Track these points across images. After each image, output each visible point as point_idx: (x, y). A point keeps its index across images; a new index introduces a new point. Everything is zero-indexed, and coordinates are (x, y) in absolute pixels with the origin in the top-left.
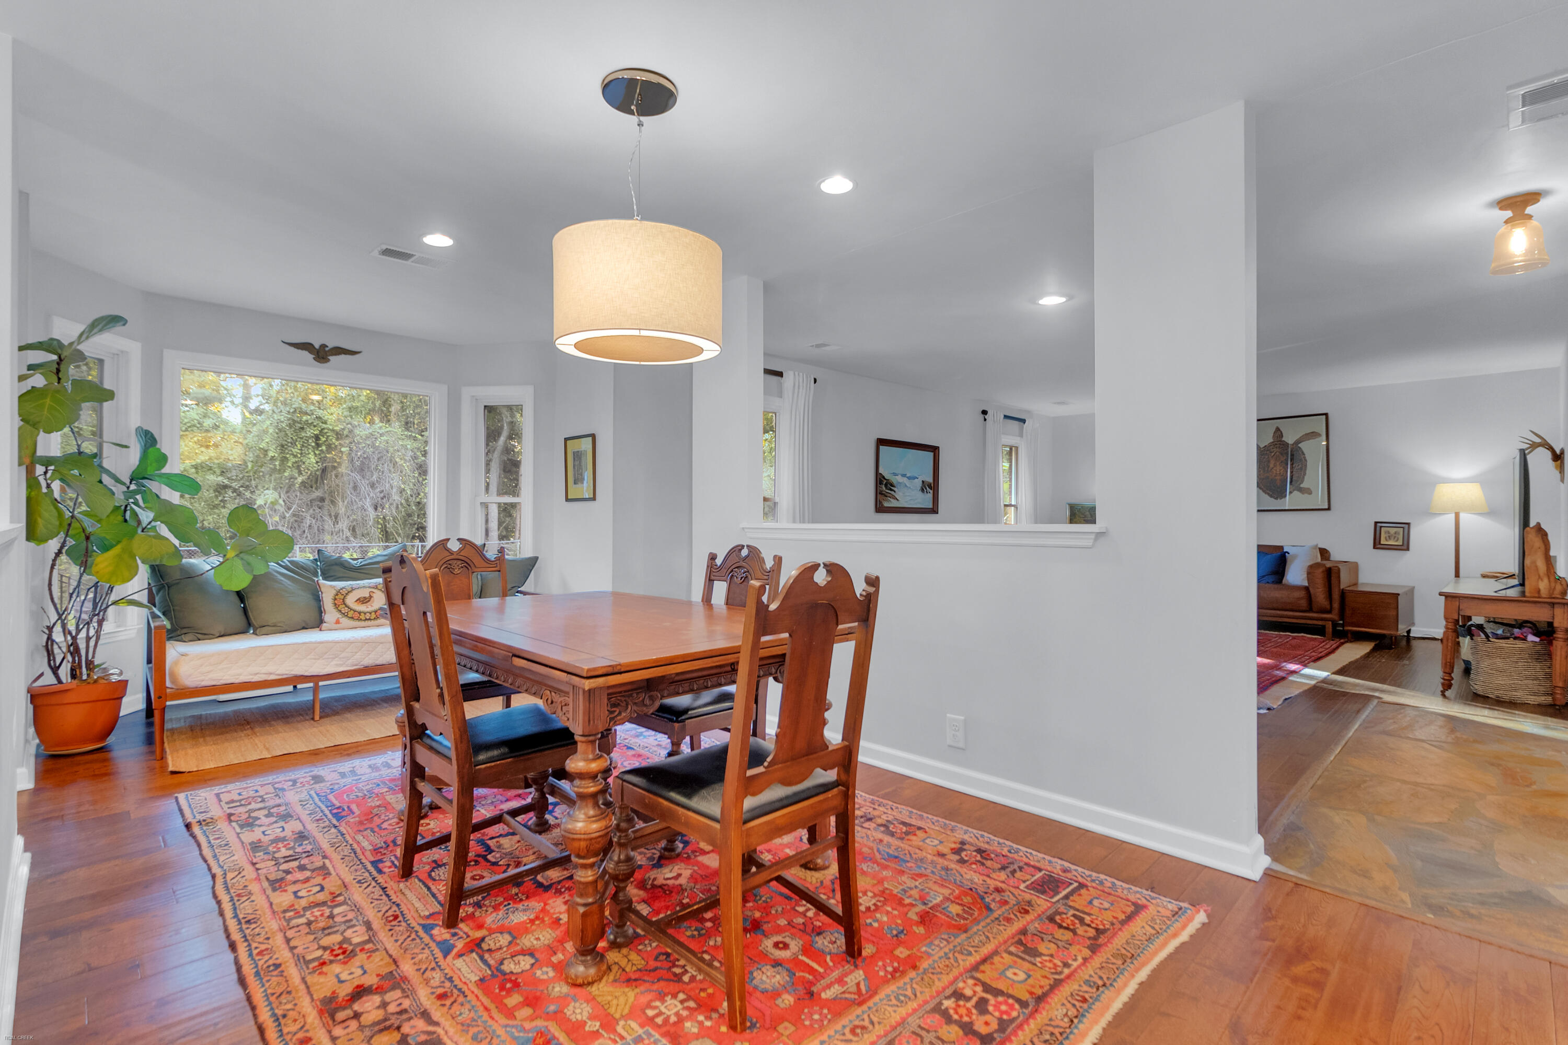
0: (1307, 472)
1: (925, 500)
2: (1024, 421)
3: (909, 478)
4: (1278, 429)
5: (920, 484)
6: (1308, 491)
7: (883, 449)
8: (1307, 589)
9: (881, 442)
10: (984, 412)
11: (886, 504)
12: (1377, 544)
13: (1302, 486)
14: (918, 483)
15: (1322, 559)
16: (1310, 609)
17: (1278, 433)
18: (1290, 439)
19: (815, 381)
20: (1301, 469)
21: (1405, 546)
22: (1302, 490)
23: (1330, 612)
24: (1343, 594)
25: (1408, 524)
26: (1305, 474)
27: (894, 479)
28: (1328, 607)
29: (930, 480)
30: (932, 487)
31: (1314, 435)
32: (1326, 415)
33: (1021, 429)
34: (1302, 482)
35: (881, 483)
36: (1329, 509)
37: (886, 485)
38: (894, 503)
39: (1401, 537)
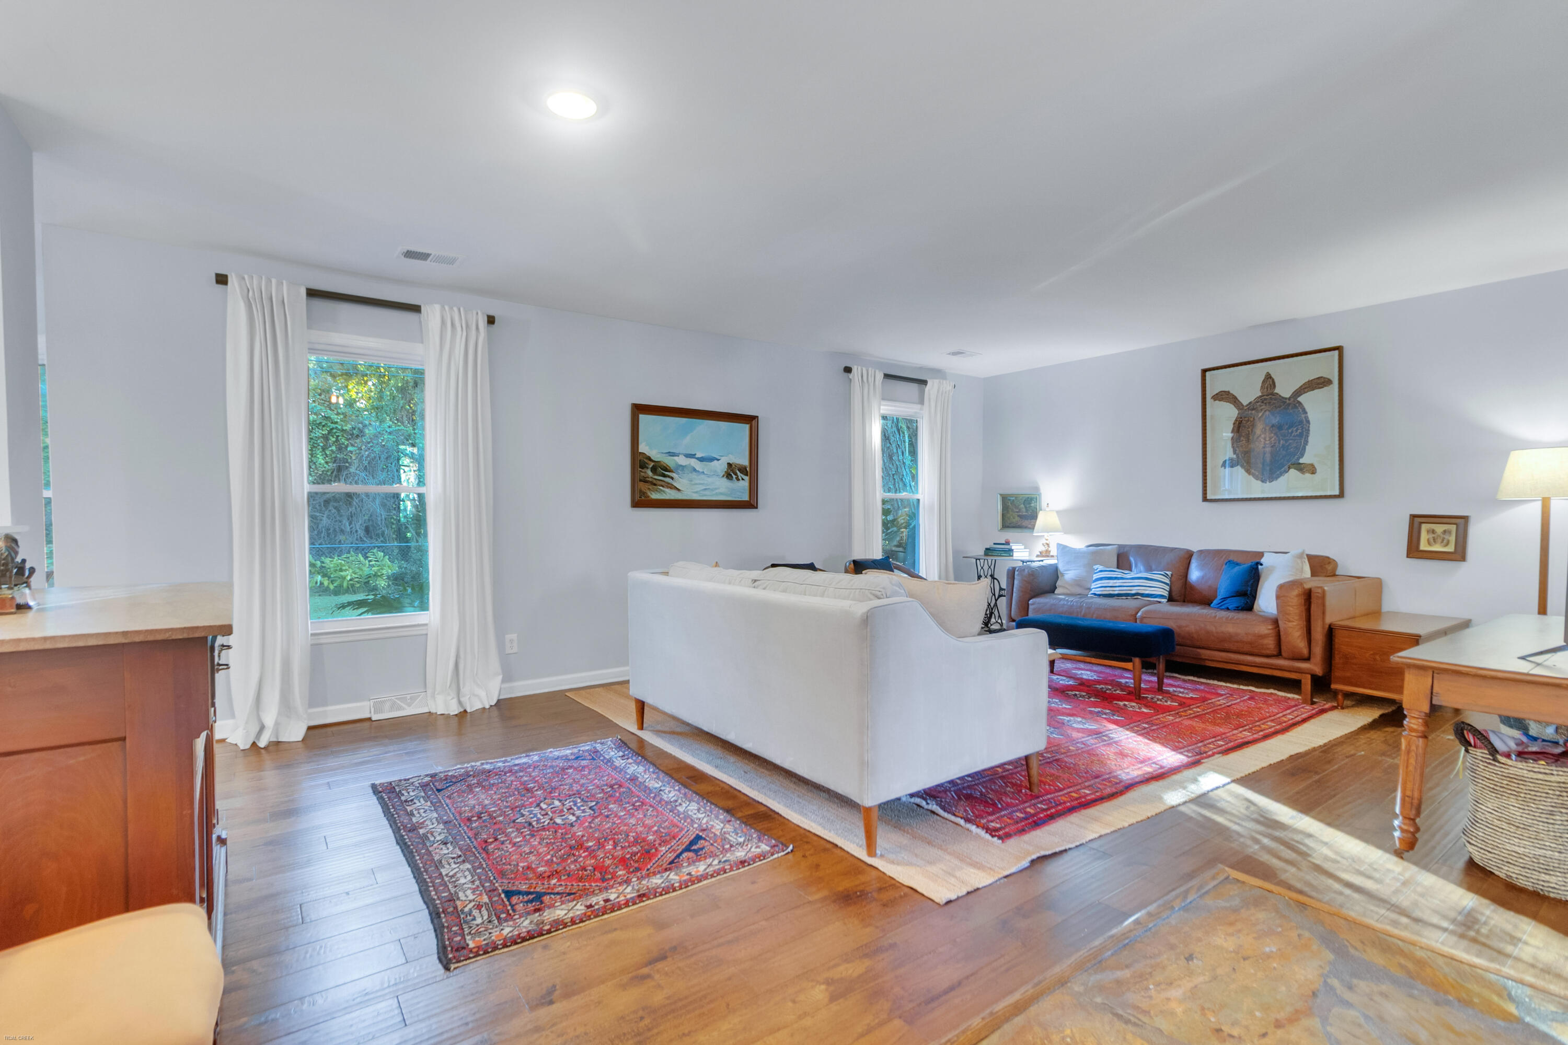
0: (1310, 439)
1: (739, 489)
2: (924, 382)
3: (701, 460)
4: (1268, 377)
5: (725, 467)
6: (1312, 470)
7: (643, 418)
8: (1275, 622)
9: (639, 409)
10: (848, 370)
11: (654, 496)
12: (1414, 551)
13: (1301, 461)
14: (720, 466)
15: (1314, 574)
16: (1279, 655)
17: (1269, 382)
18: (1284, 389)
19: (491, 320)
20: (1301, 435)
21: (1459, 554)
22: (1301, 468)
23: (1308, 659)
24: (1331, 632)
25: (1466, 519)
26: (1306, 442)
27: (669, 461)
28: (1305, 651)
29: (745, 462)
30: (751, 471)
31: (1321, 383)
32: (1339, 349)
33: (922, 394)
34: (1302, 455)
35: (643, 466)
36: (1341, 495)
37: (654, 470)
38: (670, 494)
39: (1453, 538)
